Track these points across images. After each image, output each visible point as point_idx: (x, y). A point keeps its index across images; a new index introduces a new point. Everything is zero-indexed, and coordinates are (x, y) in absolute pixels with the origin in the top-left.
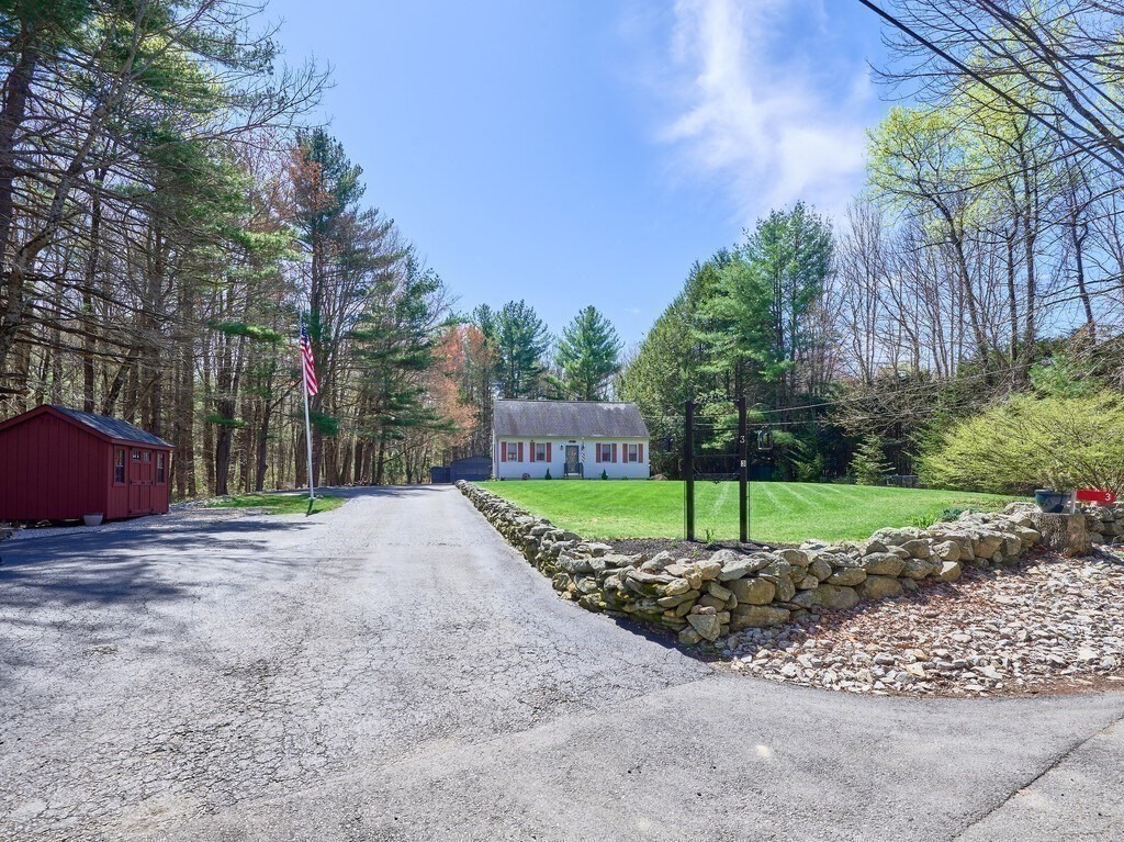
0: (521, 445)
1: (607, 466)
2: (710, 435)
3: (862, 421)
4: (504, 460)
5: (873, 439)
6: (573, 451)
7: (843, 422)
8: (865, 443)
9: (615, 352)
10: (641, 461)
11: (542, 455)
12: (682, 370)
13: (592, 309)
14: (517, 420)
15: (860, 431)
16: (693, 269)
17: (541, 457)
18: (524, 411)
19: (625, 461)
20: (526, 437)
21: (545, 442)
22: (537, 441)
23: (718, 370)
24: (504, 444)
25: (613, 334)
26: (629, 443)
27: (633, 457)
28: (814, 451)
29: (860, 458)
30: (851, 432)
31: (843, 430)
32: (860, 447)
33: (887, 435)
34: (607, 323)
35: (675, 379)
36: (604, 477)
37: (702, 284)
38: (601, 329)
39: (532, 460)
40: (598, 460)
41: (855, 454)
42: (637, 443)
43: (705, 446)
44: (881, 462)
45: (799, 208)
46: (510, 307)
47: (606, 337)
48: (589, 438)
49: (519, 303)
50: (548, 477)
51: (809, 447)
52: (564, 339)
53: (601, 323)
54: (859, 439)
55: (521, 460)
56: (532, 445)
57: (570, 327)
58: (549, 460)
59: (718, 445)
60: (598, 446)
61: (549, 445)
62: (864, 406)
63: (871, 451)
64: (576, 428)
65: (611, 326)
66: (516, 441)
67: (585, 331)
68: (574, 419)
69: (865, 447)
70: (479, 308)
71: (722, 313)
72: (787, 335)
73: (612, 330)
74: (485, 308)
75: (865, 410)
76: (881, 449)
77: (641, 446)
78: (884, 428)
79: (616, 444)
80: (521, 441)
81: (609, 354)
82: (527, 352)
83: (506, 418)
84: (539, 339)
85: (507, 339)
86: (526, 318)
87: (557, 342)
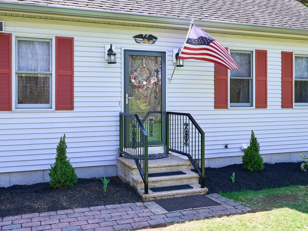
79: (266, 51)
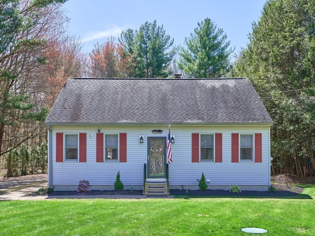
0: (83, 137)
1: (207, 168)
4: (59, 159)
6: (158, 145)
9: (227, 56)
10: (259, 159)
11: (114, 152)
13: (208, 21)
14: (86, 102)
17: (111, 155)
19: (235, 159)
20: (90, 125)
21: (117, 131)
22: (106, 132)
24: (60, 136)
25: (226, 41)
26: (241, 131)
27: (246, 154)
34: (221, 31)
38: (215, 38)
39: (99, 159)
40: (195, 159)
42: (252, 131)
46: (145, 27)
47: (220, 43)
48: (180, 125)
49: (152, 23)
52: (186, 48)
53: (216, 31)
55: (83, 159)
56: (100, 136)
57: (190, 37)
58: (124, 159)
60: (195, 137)
61: (123, 137)
64: (164, 111)
65: (224, 34)
66: (77, 131)
67: (202, 38)
68: (164, 100)
70: (125, 31)
73: (225, 37)
74: (130, 31)
77: (259, 137)
79: (222, 133)
80: (83, 131)
81: (222, 57)
82: (157, 61)
83: (72, 100)
84: (167, 51)
85: (143, 51)
86: (158, 34)
87: (180, 51)
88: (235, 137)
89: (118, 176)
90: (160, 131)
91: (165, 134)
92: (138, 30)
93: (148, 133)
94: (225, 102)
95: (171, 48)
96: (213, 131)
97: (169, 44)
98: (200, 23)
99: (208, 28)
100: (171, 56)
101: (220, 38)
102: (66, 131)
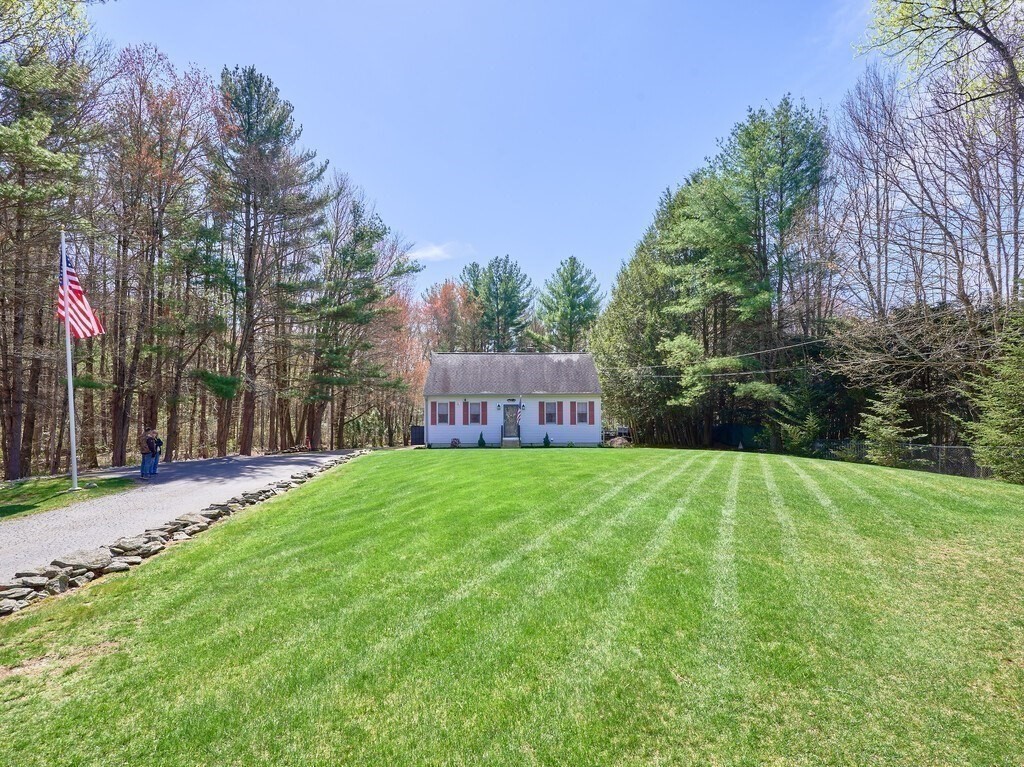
0: (452, 405)
1: (551, 429)
2: (676, 390)
3: (872, 366)
4: (434, 422)
5: (891, 392)
6: (512, 410)
7: (845, 368)
8: (879, 398)
9: (597, 303)
10: (592, 422)
11: (477, 417)
12: (648, 312)
13: (573, 260)
14: (452, 376)
15: (870, 380)
16: (663, 197)
17: (475, 419)
18: (463, 366)
19: (573, 422)
20: (458, 396)
21: (479, 401)
22: (470, 401)
23: (688, 310)
24: (434, 404)
25: (596, 285)
26: (578, 400)
27: (582, 418)
28: (805, 408)
29: (871, 421)
30: (857, 382)
31: (845, 379)
32: (872, 404)
33: (914, 386)
34: (589, 273)
35: (641, 325)
36: (547, 444)
37: (672, 211)
38: (581, 281)
39: (465, 422)
40: (541, 422)
41: (863, 415)
42: (587, 400)
43: (671, 403)
44: (903, 425)
45: (786, 104)
46: (495, 264)
47: (588, 288)
48: (530, 395)
49: (504, 258)
50: (482, 444)
51: (798, 403)
52: (546, 292)
53: (584, 273)
54: (871, 393)
55: (453, 422)
56: (466, 405)
57: (551, 280)
58: (485, 422)
59: (686, 401)
60: (541, 405)
61: (484, 405)
62: (875, 345)
63: (888, 410)
64: (517, 383)
65: (592, 276)
66: (447, 401)
67: (565, 282)
68: (517, 374)
69: (878, 403)
70: (469, 266)
71: (690, 241)
72: (773, 261)
73: (594, 280)
74: (475, 265)
75: (877, 349)
76: (902, 406)
77: (592, 404)
78: (909, 376)
79: (563, 402)
80: (452, 401)
81: (590, 305)
82: (510, 307)
83: (440, 374)
84: (524, 293)
85: (492, 295)
86: (511, 273)
87: (539, 296)
88: (573, 404)
89: (481, 436)
90: (513, 400)
91: (517, 403)
92: (486, 267)
93: (504, 402)
94: (567, 375)
95: (528, 290)
96: (555, 400)
97: (525, 285)
98: (564, 261)
99: (573, 269)
100: (528, 301)
101: (587, 281)
102: (439, 400)
